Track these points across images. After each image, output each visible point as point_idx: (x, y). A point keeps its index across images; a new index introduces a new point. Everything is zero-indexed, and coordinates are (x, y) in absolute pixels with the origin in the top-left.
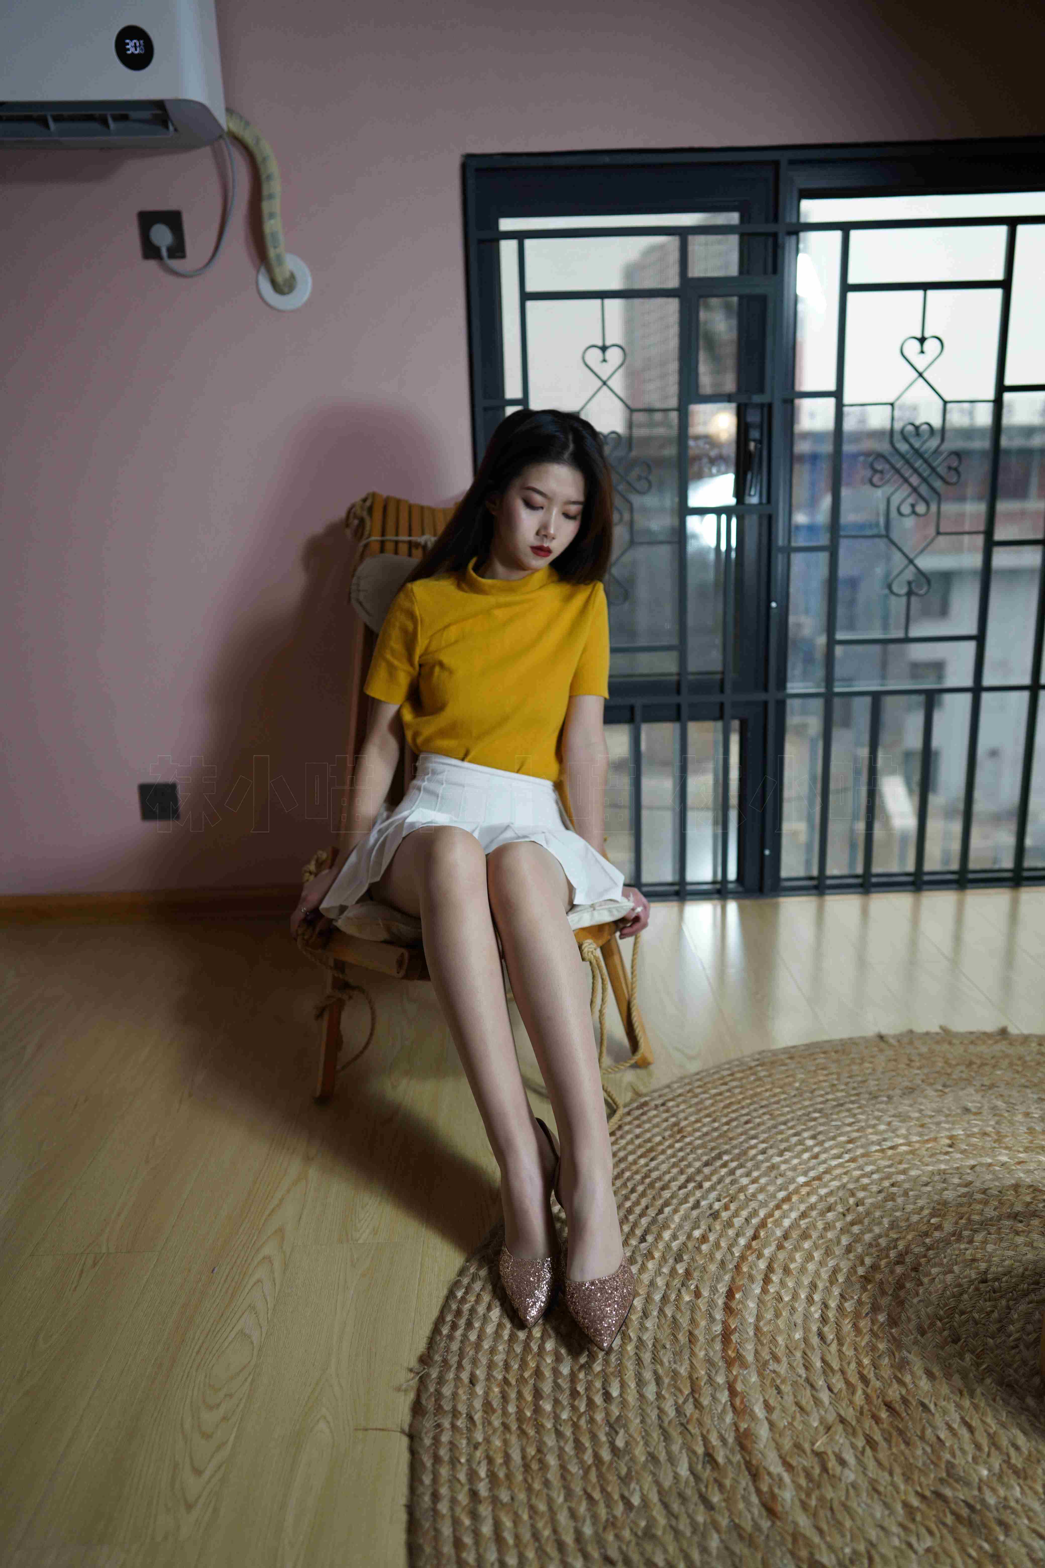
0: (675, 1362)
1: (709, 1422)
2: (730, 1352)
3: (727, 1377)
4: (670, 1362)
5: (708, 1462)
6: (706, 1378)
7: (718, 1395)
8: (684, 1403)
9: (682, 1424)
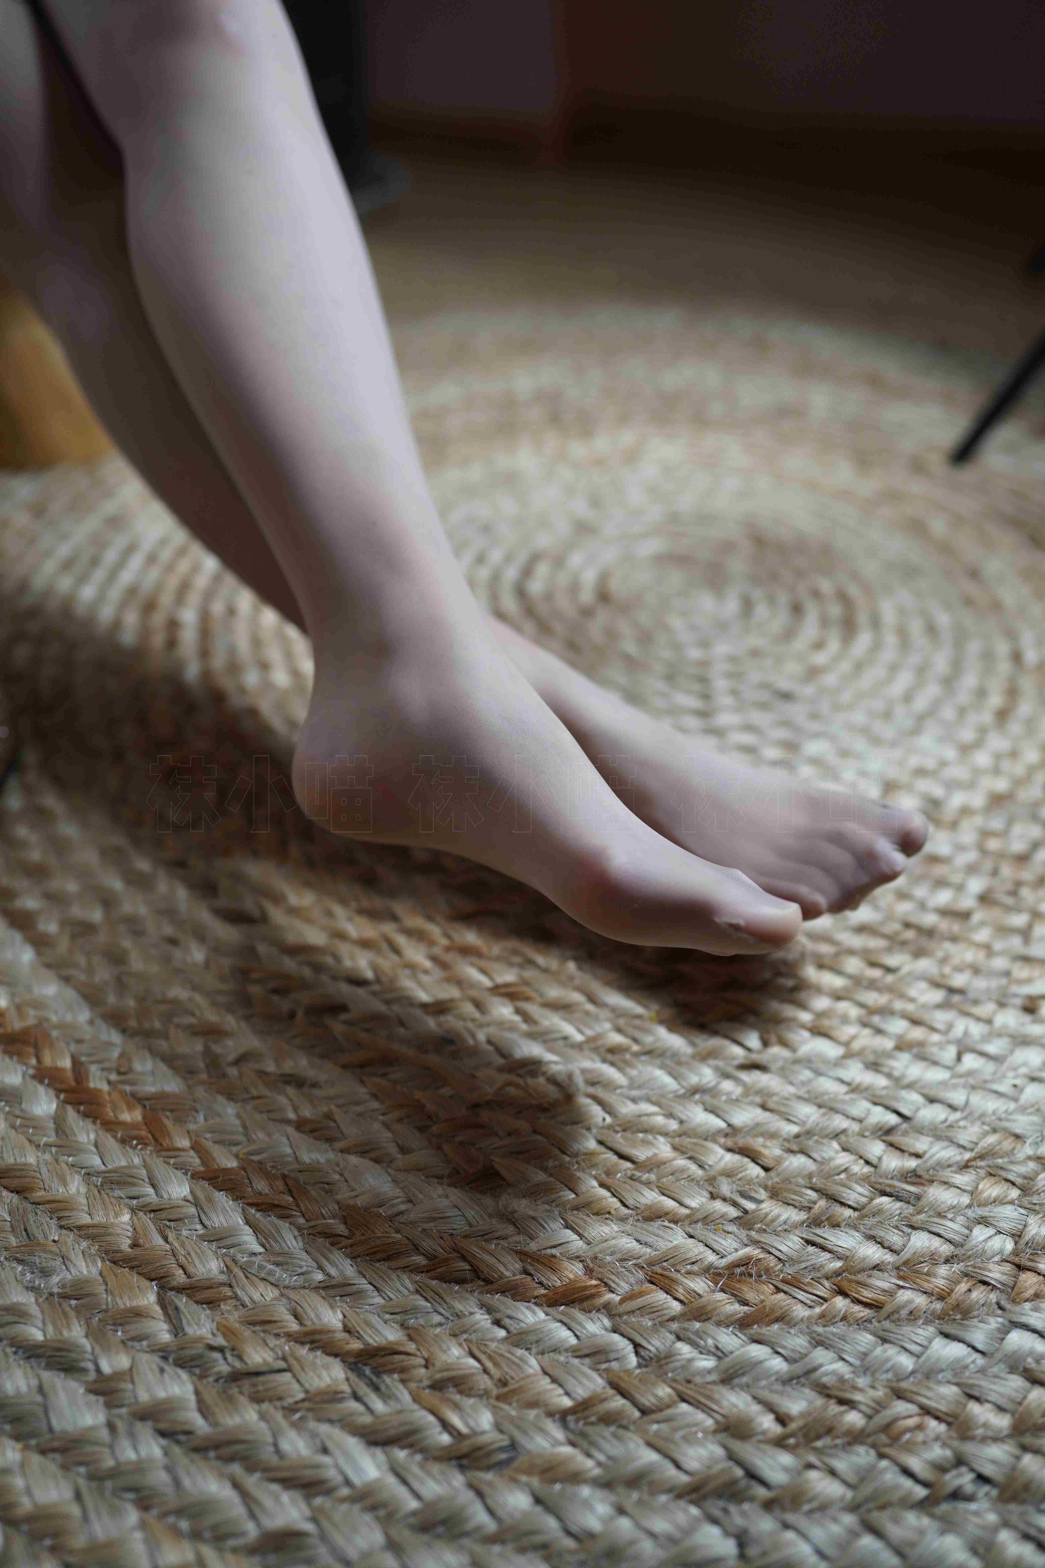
0: (45, 1273)
1: (271, 1294)
2: (126, 1117)
3: (181, 1167)
4: (32, 1288)
5: (377, 1372)
6: (146, 1219)
7: (217, 1221)
8: (177, 1330)
9: (236, 1377)
